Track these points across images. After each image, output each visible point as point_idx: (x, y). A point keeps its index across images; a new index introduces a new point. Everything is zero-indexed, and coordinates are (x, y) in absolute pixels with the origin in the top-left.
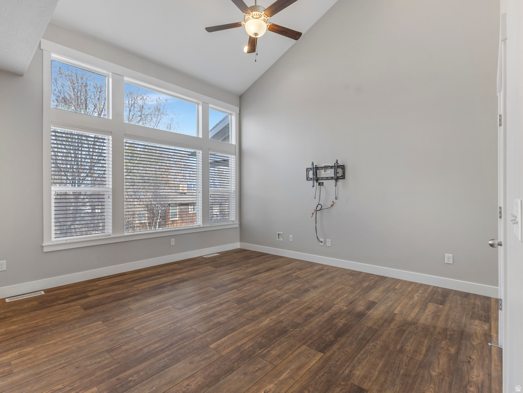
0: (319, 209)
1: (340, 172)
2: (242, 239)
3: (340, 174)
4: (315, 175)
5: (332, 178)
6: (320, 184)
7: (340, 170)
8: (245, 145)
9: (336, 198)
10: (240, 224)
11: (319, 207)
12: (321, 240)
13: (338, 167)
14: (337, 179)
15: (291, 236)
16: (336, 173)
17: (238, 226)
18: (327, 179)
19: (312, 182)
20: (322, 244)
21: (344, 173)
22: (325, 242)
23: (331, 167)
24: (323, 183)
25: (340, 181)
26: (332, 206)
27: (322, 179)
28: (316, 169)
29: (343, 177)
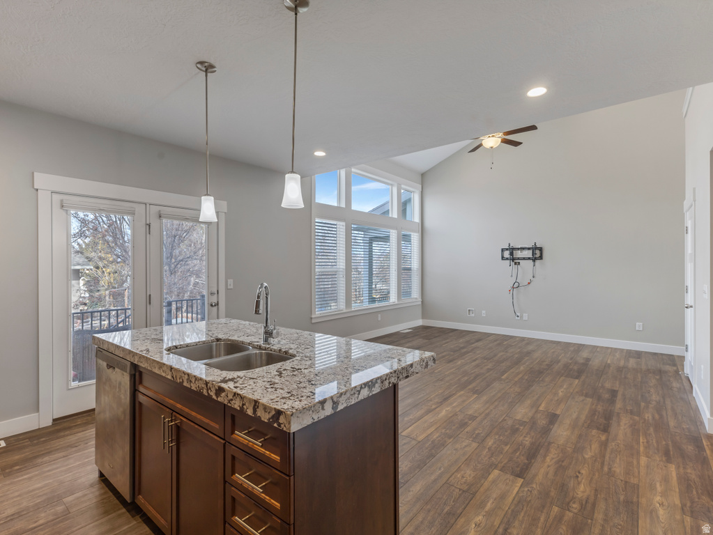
0: (516, 286)
1: (537, 253)
2: (424, 316)
3: (538, 255)
4: (511, 255)
5: (529, 259)
6: (515, 264)
7: (538, 252)
8: (428, 223)
9: (533, 277)
10: (422, 302)
11: (516, 285)
12: (518, 314)
13: (536, 248)
14: (534, 259)
15: (484, 312)
16: (533, 254)
17: (420, 303)
18: (524, 259)
19: (508, 261)
20: (519, 318)
21: (541, 254)
22: (522, 317)
23: (529, 249)
24: (519, 263)
25: (538, 262)
26: (529, 283)
27: (518, 259)
28: (512, 250)
29: (541, 257)
